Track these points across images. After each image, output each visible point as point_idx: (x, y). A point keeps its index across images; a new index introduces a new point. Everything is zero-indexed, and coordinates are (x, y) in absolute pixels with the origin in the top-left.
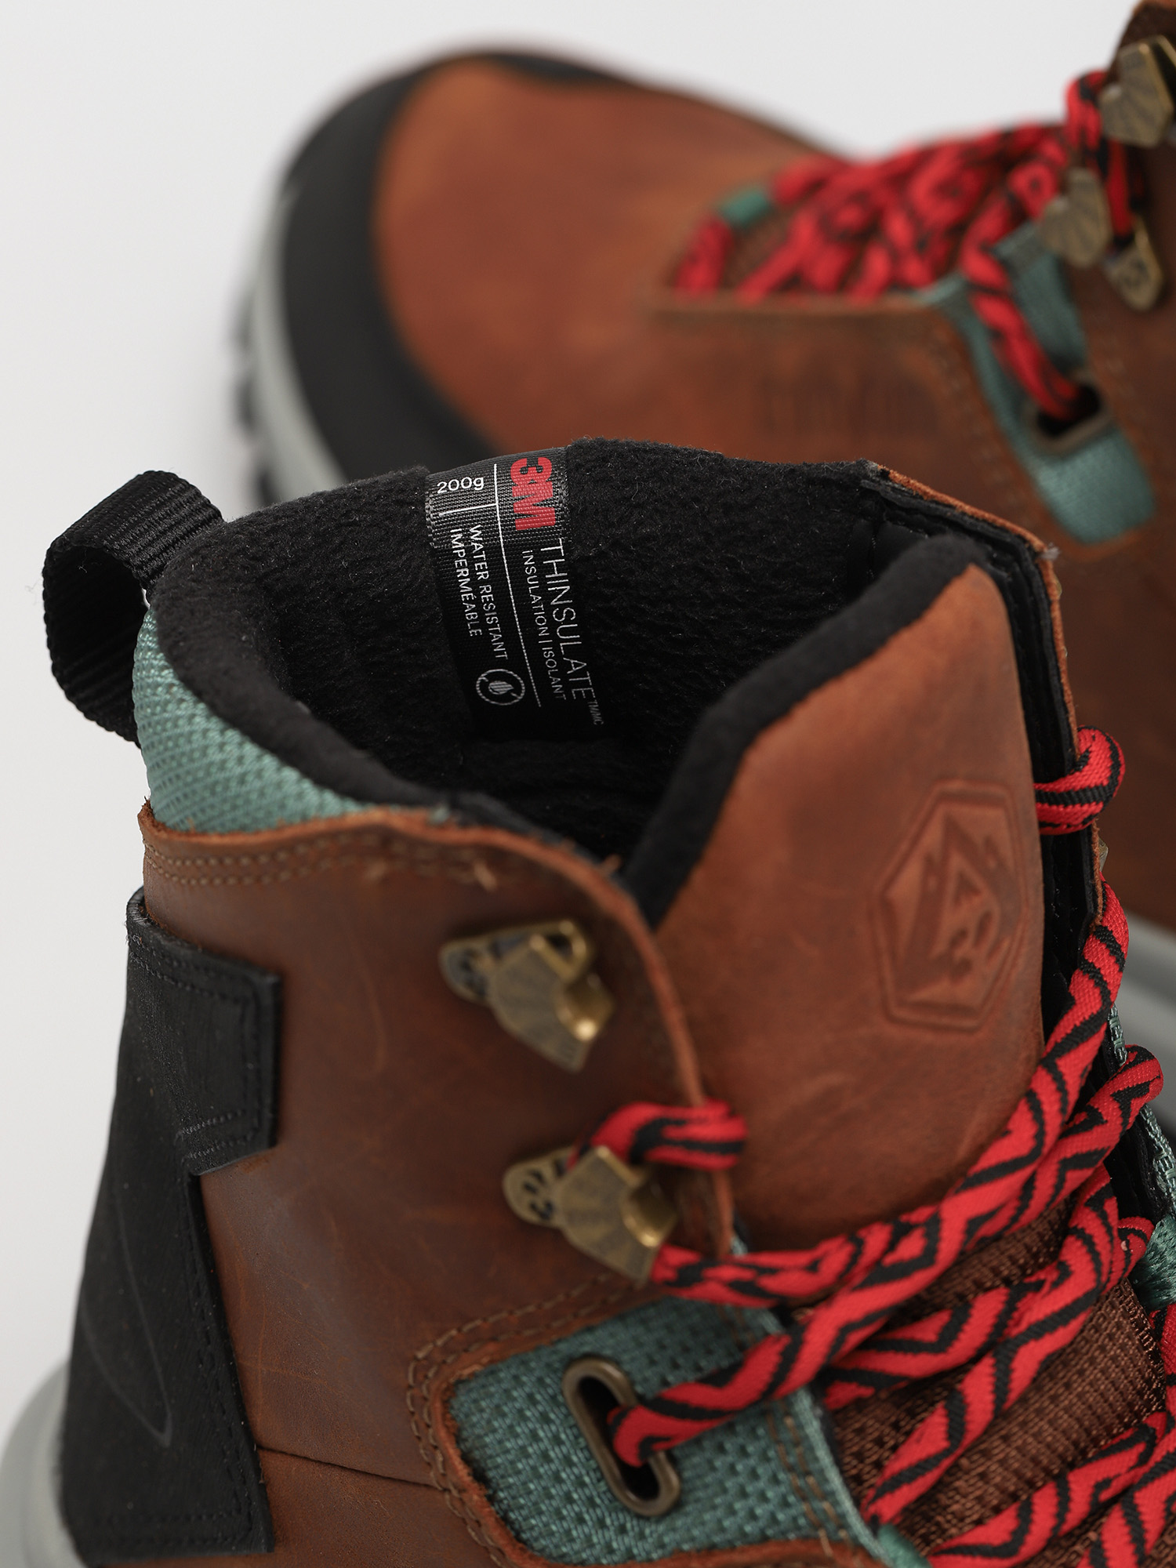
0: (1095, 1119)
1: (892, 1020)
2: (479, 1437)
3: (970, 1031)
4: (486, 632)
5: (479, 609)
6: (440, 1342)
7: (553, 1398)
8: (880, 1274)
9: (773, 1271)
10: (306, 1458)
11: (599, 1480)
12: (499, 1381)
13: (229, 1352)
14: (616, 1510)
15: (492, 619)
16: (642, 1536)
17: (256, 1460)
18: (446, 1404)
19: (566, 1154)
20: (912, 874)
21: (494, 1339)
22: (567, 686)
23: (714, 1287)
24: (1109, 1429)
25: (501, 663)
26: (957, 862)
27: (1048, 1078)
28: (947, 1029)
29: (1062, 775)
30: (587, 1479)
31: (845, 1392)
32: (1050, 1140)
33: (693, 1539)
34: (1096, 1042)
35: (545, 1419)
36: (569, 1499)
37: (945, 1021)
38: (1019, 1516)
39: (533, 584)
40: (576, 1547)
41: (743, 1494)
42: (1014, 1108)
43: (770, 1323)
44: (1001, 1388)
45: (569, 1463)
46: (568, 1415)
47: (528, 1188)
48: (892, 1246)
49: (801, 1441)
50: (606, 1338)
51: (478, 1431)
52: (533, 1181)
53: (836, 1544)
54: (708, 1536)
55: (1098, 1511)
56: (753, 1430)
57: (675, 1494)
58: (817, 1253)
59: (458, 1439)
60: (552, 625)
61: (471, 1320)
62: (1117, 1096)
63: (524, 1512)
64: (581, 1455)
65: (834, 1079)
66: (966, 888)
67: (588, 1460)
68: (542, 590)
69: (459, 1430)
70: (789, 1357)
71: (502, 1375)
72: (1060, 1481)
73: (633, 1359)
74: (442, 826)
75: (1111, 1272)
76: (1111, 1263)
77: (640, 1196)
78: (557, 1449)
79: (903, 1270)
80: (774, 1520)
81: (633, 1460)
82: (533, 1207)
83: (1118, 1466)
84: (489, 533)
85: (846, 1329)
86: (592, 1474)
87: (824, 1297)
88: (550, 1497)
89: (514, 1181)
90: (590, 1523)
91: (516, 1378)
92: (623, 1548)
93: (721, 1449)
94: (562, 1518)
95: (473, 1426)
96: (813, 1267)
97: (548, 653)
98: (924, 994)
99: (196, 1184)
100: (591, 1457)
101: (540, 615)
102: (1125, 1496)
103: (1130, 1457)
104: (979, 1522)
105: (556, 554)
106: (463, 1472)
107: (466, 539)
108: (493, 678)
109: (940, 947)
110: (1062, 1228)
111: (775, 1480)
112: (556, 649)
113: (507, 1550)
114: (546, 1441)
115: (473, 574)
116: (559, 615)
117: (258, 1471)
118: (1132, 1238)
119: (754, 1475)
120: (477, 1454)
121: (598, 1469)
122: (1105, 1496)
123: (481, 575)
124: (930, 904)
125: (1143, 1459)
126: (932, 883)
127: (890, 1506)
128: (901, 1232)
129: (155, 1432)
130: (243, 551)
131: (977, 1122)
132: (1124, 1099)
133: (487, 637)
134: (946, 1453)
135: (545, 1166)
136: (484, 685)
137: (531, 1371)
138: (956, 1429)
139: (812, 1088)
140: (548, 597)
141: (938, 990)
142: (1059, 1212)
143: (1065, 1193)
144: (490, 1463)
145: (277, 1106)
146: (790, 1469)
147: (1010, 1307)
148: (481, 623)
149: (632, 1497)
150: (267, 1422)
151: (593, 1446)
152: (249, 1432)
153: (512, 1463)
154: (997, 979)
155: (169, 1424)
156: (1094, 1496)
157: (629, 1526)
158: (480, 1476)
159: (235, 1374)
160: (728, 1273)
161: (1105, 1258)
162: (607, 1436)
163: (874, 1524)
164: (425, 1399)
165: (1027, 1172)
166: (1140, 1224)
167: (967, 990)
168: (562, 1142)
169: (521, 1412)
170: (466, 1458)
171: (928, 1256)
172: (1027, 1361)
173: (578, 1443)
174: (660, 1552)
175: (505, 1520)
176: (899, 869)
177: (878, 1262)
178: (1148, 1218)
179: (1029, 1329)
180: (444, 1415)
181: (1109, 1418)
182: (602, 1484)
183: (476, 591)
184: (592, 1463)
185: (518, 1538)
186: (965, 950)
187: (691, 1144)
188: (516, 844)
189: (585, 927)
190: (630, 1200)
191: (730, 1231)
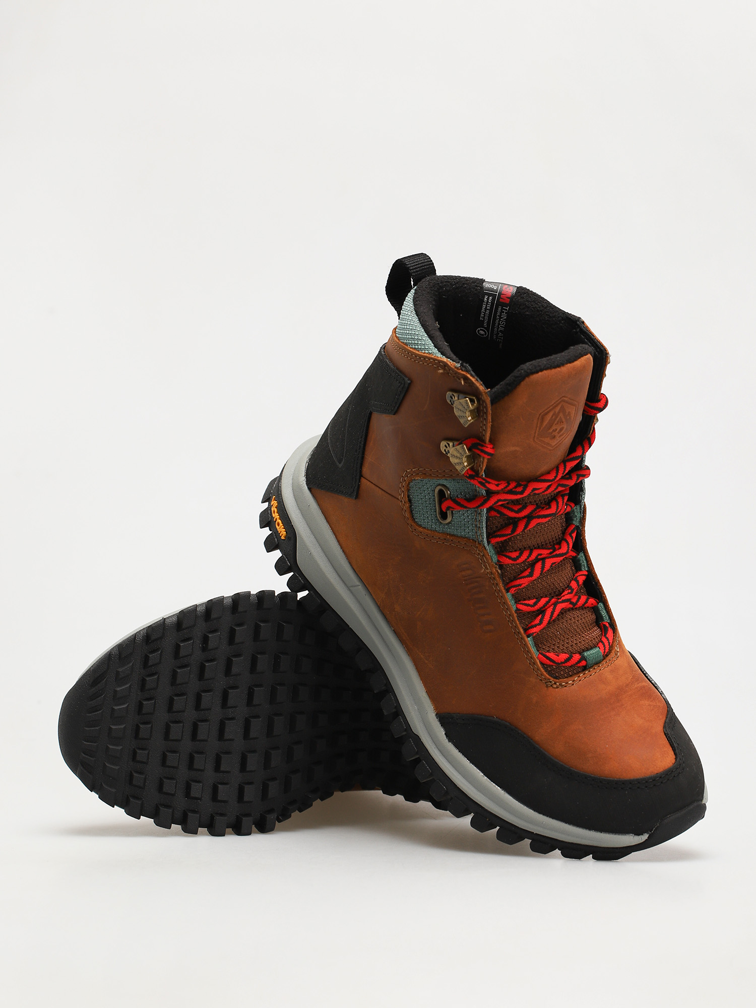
0: (570, 478)
1: (534, 442)
2: (413, 493)
3: (550, 450)
4: (484, 320)
5: (484, 315)
6: (414, 470)
7: (433, 491)
8: (511, 492)
9: (489, 483)
10: (372, 483)
11: (435, 512)
12: (423, 483)
13: (363, 453)
14: (436, 519)
15: (486, 318)
16: (439, 527)
17: (360, 479)
19: (456, 443)
20: (551, 414)
21: (425, 474)
22: (497, 338)
24: (546, 544)
25: (484, 328)
26: (561, 416)
27: (563, 465)
28: (545, 448)
29: (593, 402)
30: (432, 510)
31: (493, 513)
32: (558, 479)
33: (450, 531)
34: (577, 462)
35: (429, 494)
36: (427, 513)
37: (545, 446)
38: (520, 553)
39: (498, 314)
40: (425, 523)
41: (464, 526)
42: (553, 469)
43: (484, 493)
46: (434, 496)
47: (445, 446)
48: (516, 487)
49: (481, 519)
50: (449, 483)
51: (413, 491)
52: (447, 445)
53: (479, 544)
54: (453, 532)
55: (537, 560)
56: (472, 513)
57: (450, 521)
58: (500, 483)
59: (408, 491)
60: (499, 324)
61: (422, 468)
62: (577, 475)
63: (416, 512)
65: (517, 449)
66: (561, 421)
68: (500, 316)
69: (410, 490)
70: (485, 502)
71: (424, 481)
72: (531, 551)
73: (452, 489)
74: (458, 368)
75: (560, 511)
76: (561, 509)
77: (468, 457)
78: (429, 502)
79: (516, 493)
80: (468, 534)
81: (444, 510)
82: (445, 451)
83: (545, 552)
84: (493, 300)
85: (499, 501)
87: (497, 493)
88: (423, 511)
89: (443, 444)
90: (429, 520)
91: (426, 484)
92: (434, 528)
93: (464, 515)
94: (424, 516)
95: (413, 489)
96: (498, 485)
97: (496, 329)
98: (543, 440)
99: (371, 414)
101: (497, 321)
102: (543, 559)
103: (548, 551)
104: (511, 552)
105: (506, 310)
106: (406, 499)
107: (488, 299)
108: (481, 330)
109: (550, 431)
110: (554, 498)
111: (472, 526)
112: (498, 329)
113: (410, 518)
114: (427, 499)
115: (486, 307)
116: (501, 323)
117: (360, 481)
118: (568, 507)
119: (468, 523)
120: (411, 496)
121: (436, 509)
122: (539, 557)
123: (488, 308)
124: (551, 422)
125: (551, 553)
126: (554, 418)
127: (494, 541)
128: (519, 485)
129: (338, 463)
130: (439, 284)
131: (544, 470)
132: (579, 476)
133: (483, 321)
134: (510, 535)
135: (451, 444)
136: (478, 331)
137: (430, 483)
138: (514, 531)
139: (512, 449)
140: (501, 318)
142: (554, 494)
143: (557, 491)
144: (413, 499)
145: (398, 408)
146: (476, 525)
147: (535, 510)
148: (484, 318)
149: (440, 518)
150: (366, 470)
151: (436, 504)
152: (361, 472)
153: (418, 501)
154: (561, 441)
155: (342, 463)
156: (537, 556)
157: (437, 523)
158: (410, 501)
159: (363, 458)
161: (560, 508)
162: (440, 503)
163: (489, 542)
164: (405, 481)
165: (550, 483)
166: (572, 505)
168: (457, 440)
170: (409, 496)
171: (522, 493)
172: (534, 523)
173: (434, 502)
174: (442, 532)
175: (411, 512)
176: (548, 412)
177: (511, 490)
178: (574, 503)
179: (537, 516)
180: (408, 485)
181: (548, 542)
183: (485, 311)
185: (413, 517)
186: (555, 433)
187: (483, 451)
188: (471, 378)
189: (479, 400)
190: (465, 457)
191: (483, 471)
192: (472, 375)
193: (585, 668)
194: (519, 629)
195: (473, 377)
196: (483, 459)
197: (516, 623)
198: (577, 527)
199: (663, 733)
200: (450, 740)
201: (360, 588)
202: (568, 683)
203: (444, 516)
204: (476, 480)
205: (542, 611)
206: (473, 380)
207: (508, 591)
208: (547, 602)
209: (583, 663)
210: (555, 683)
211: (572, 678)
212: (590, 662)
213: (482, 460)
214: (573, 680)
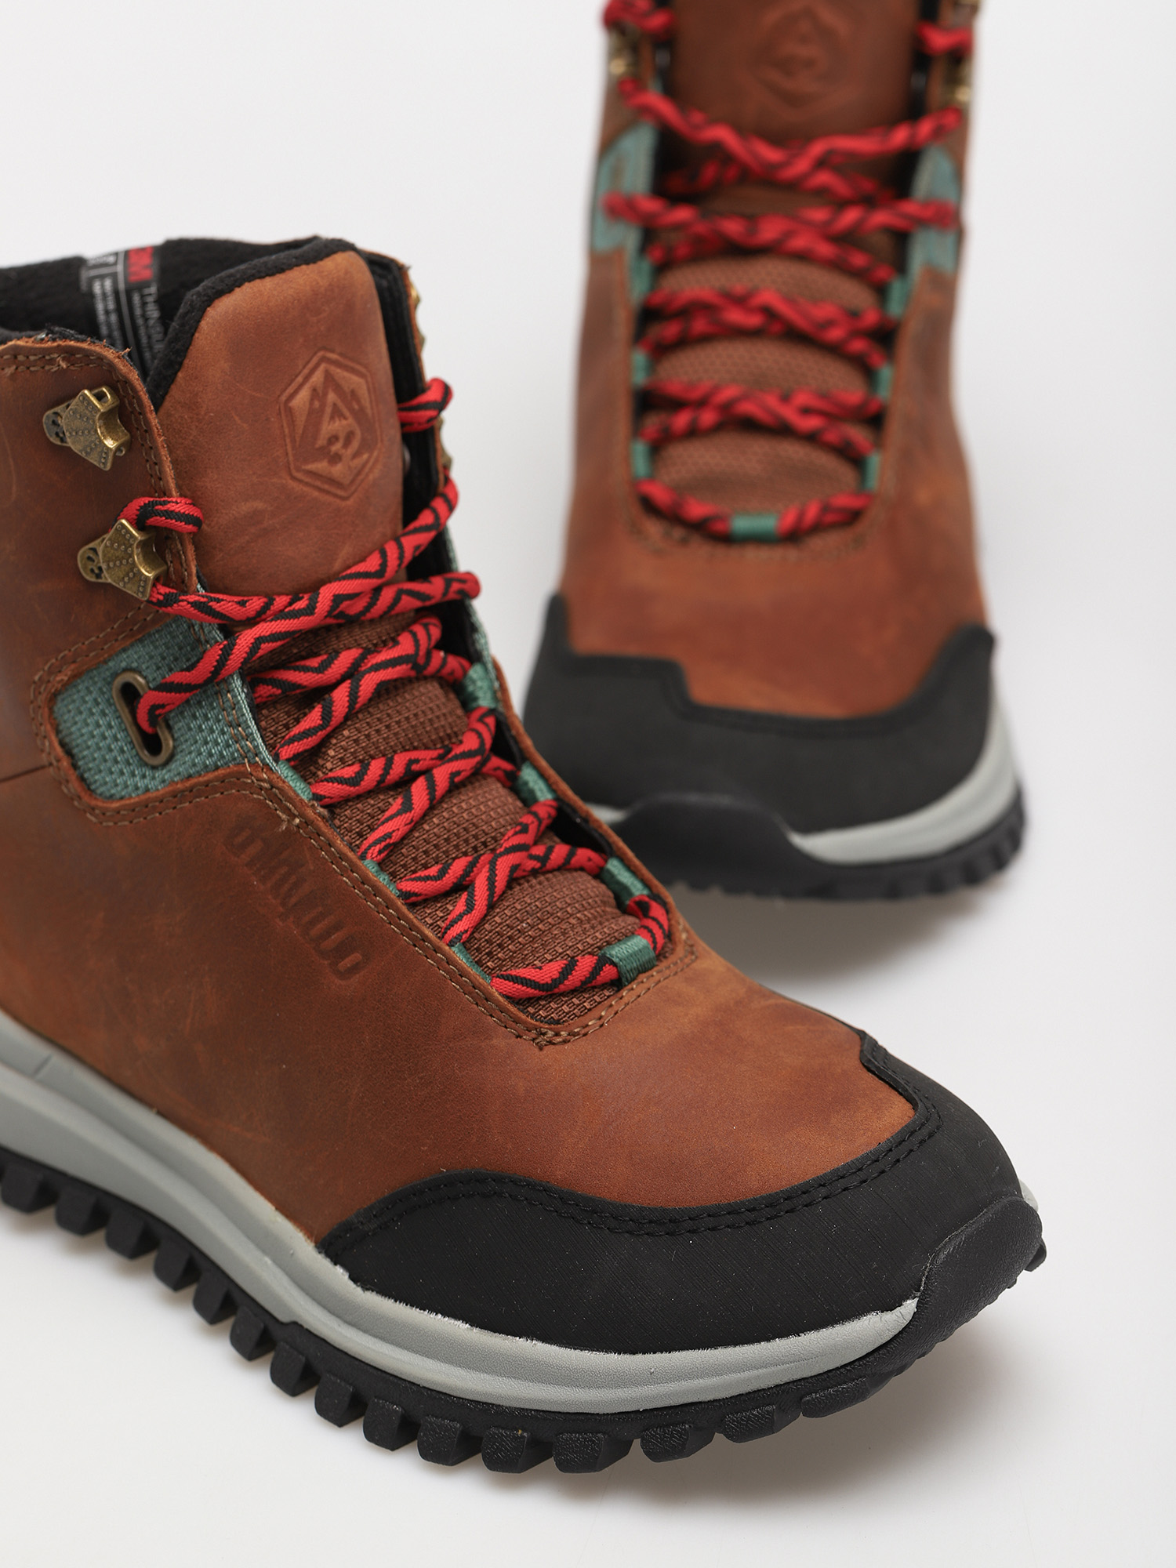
0: (425, 580)
1: (294, 478)
2: (69, 728)
3: (344, 499)
6: (46, 668)
7: (108, 701)
8: (281, 615)
9: (219, 600)
11: (132, 749)
12: (79, 691)
14: (141, 766)
16: (154, 778)
18: (51, 710)
20: (304, 394)
21: (74, 662)
23: (183, 606)
26: (332, 397)
27: (395, 544)
28: (328, 492)
30: (125, 749)
31: (265, 691)
32: (391, 573)
33: (179, 774)
34: (428, 536)
35: (104, 714)
36: (116, 762)
37: (326, 487)
38: (360, 768)
39: (138, 312)
40: (119, 788)
41: (206, 743)
42: (370, 553)
43: (218, 636)
44: (353, 695)
45: (116, 739)
46: (116, 711)
47: (89, 560)
48: (290, 602)
49: (235, 705)
50: (135, 656)
51: (68, 724)
52: (91, 555)
53: (253, 764)
54: (187, 770)
55: (410, 776)
56: (211, 704)
57: (170, 751)
58: (246, 598)
59: (58, 732)
61: (61, 652)
63: (92, 772)
64: (122, 734)
65: (259, 505)
66: (336, 413)
67: (126, 737)
69: (58, 725)
70: (227, 653)
71: (80, 687)
72: (388, 757)
73: (147, 668)
74: (42, 341)
75: (428, 657)
76: (429, 654)
77: (145, 549)
78: (109, 732)
79: (295, 615)
80: (222, 756)
81: (149, 728)
82: (92, 572)
83: (426, 756)
84: (115, 284)
85: (260, 640)
86: (128, 745)
87: (251, 622)
88: (105, 761)
89: (82, 557)
90: (127, 775)
91: (87, 688)
92: (143, 786)
93: (194, 717)
94: (112, 773)
95: (65, 722)
96: (242, 604)
98: (311, 467)
100: (134, 747)
102: (427, 771)
103: (434, 752)
105: (152, 295)
106: (59, 750)
107: (102, 286)
109: (321, 442)
111: (223, 733)
113: (82, 794)
114: (104, 727)
115: (106, 306)
116: (153, 332)
119: (212, 731)
120: (67, 740)
121: (131, 742)
122: (415, 769)
123: (110, 308)
124: (315, 416)
125: (441, 755)
126: (317, 404)
127: (287, 752)
128: (297, 599)
131: (345, 552)
134: (321, 727)
135: (99, 545)
137: (95, 683)
138: (327, 716)
139: (245, 508)
140: (146, 319)
141: (321, 466)
144: (74, 744)
146: (230, 725)
147: (363, 656)
149: (146, 752)
151: (129, 728)
153: (85, 742)
154: (359, 473)
156: (408, 768)
157: (147, 773)
158: (69, 753)
160: (192, 598)
161: (424, 648)
162: (134, 717)
163: (276, 759)
164: (40, 707)
165: (376, 583)
167: (337, 470)
169: (90, 710)
170: (63, 744)
171: (310, 610)
172: (368, 684)
173: (121, 727)
174: (162, 785)
175: (82, 779)
176: (296, 392)
177: (282, 609)
178: (468, 661)
179: (372, 666)
180: (50, 716)
181: (425, 737)
182: (134, 751)
183: (108, 317)
184: (129, 739)
185: (89, 789)
186: (336, 447)
187: (169, 514)
188: (79, 345)
189: (114, 390)
190: (137, 548)
191: (195, 578)
192: (78, 340)
193: (617, 984)
194: (419, 931)
195: (83, 341)
196: (182, 545)
197: (407, 920)
198: (492, 712)
199: (865, 1070)
200: (365, 1288)
201: (59, 1062)
202: (587, 1025)
203: (152, 744)
204: (183, 601)
205: (462, 886)
206: (85, 346)
207: (363, 857)
208: (472, 865)
209: (608, 972)
210: (557, 1034)
211: (595, 1013)
212: (625, 966)
213: (179, 546)
214: (597, 1016)
